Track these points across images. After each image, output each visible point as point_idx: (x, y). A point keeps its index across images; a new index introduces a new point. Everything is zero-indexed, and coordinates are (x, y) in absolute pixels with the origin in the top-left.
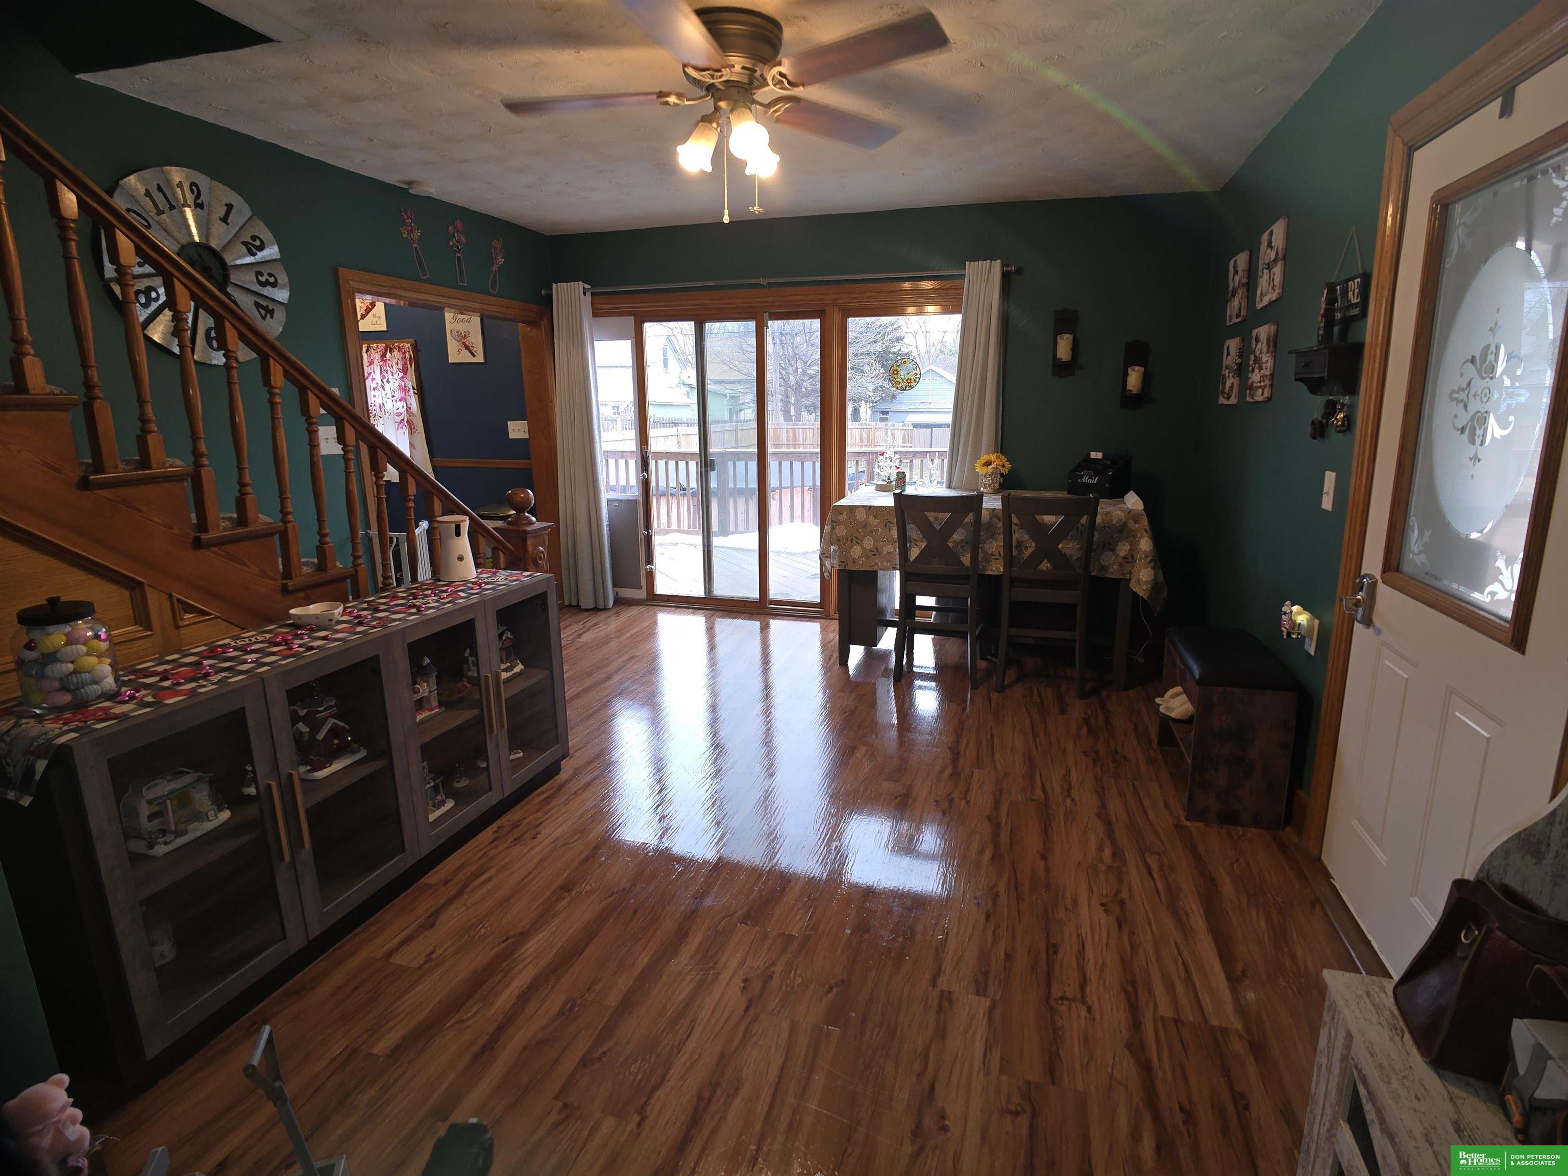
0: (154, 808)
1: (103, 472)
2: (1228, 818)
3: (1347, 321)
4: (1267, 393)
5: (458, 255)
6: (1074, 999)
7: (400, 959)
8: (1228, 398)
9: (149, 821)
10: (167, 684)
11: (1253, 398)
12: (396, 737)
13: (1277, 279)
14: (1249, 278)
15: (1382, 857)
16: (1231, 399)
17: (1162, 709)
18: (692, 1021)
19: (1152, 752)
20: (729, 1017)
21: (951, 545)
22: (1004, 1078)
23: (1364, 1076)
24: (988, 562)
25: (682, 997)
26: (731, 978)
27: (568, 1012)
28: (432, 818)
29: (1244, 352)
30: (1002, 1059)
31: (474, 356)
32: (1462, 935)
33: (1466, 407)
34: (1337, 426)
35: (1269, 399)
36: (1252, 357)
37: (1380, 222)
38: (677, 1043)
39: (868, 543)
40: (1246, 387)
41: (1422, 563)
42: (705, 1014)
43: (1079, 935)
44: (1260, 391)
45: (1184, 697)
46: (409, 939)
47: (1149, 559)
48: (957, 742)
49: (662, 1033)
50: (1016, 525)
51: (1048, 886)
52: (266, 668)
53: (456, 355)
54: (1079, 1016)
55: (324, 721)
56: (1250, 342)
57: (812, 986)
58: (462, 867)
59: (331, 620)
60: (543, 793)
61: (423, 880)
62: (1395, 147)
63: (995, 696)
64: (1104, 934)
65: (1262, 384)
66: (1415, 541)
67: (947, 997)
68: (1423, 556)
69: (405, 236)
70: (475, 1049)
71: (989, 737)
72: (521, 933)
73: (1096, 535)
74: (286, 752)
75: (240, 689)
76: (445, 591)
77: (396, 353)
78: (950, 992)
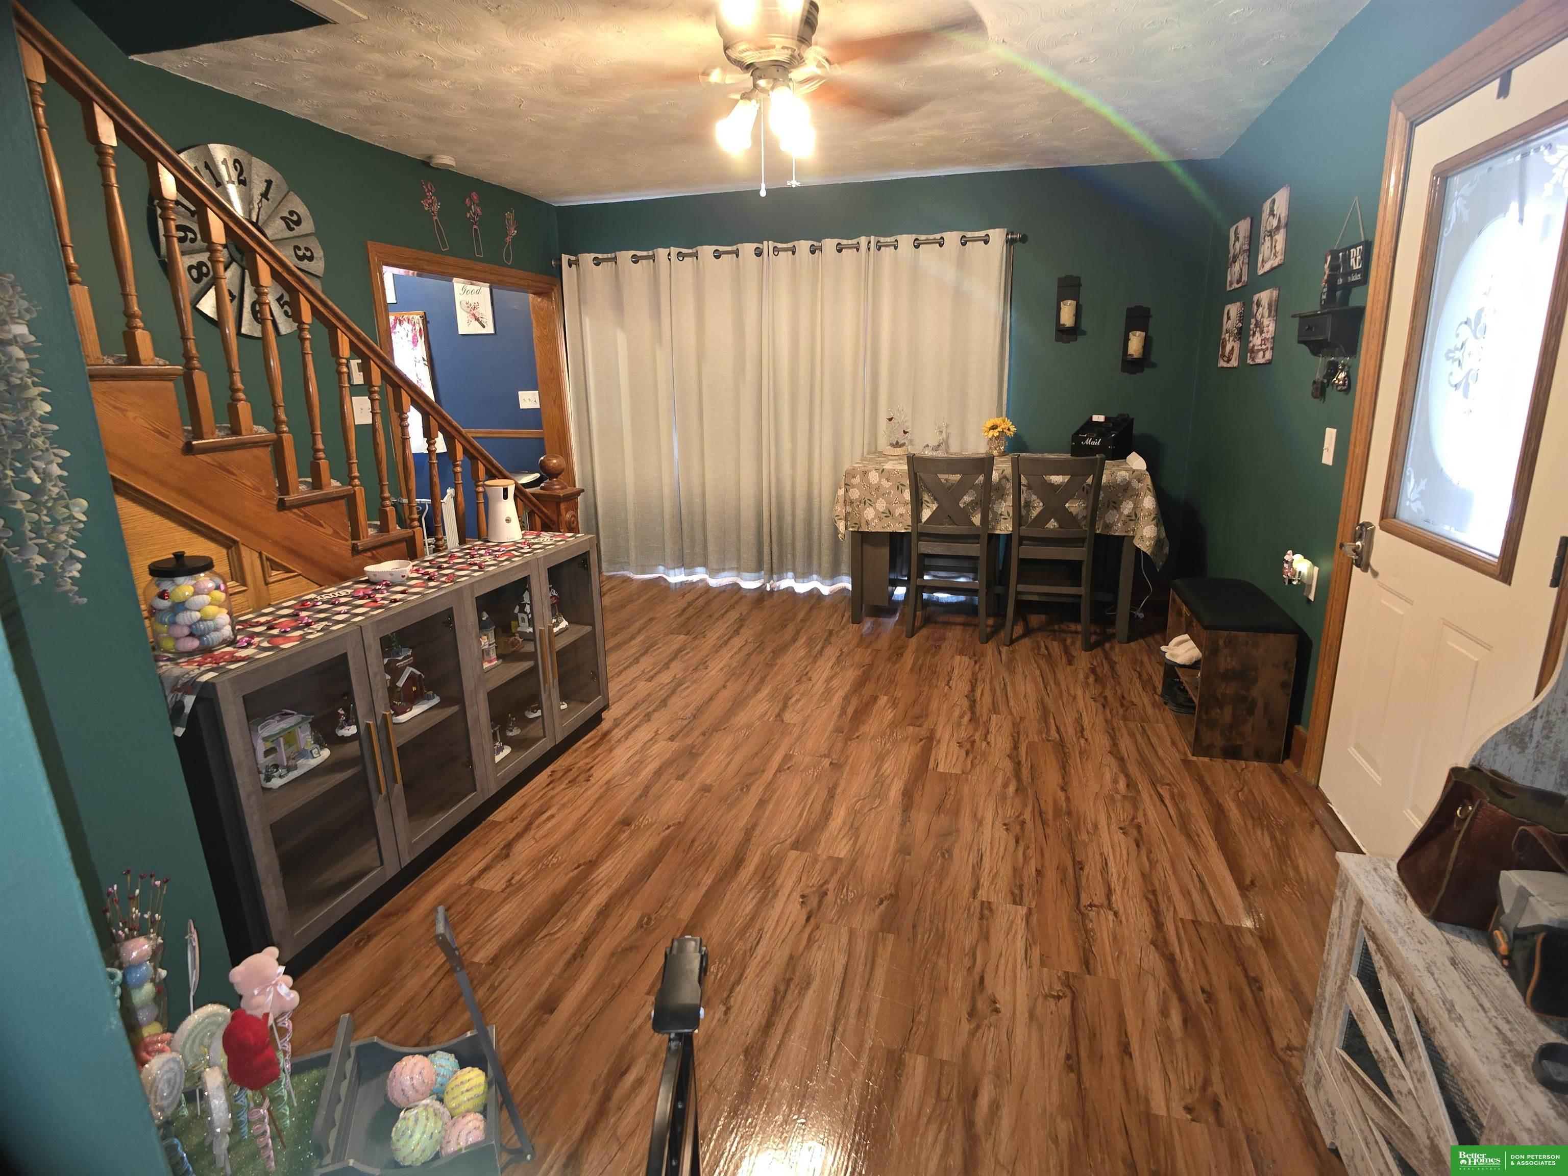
0: (269, 745)
1: (202, 438)
2: (1232, 753)
3: (1348, 287)
4: (1269, 355)
5: (475, 227)
6: (1102, 906)
7: (483, 884)
8: (1229, 361)
9: (265, 757)
10: (275, 632)
11: (1253, 360)
12: (468, 684)
13: (1280, 245)
14: (1250, 245)
15: (1377, 778)
16: (1231, 362)
17: (1168, 656)
18: (760, 930)
19: (1156, 697)
20: (792, 927)
21: (962, 505)
22: (1045, 970)
23: (1373, 933)
24: (997, 521)
25: (748, 910)
26: (789, 895)
27: (645, 925)
28: (498, 758)
29: (1246, 316)
30: (1042, 955)
31: (484, 327)
32: (1458, 812)
33: (1460, 364)
34: (1338, 385)
35: (1269, 362)
36: (1253, 321)
37: (1383, 193)
38: (748, 948)
39: (881, 505)
40: (1246, 350)
41: (1418, 509)
42: (770, 924)
43: (1101, 854)
44: (1261, 354)
45: (1191, 644)
46: (487, 868)
47: (1153, 516)
48: (973, 690)
49: (734, 940)
50: (1024, 485)
51: (1069, 814)
52: (360, 618)
53: (466, 326)
54: (1107, 918)
55: (403, 669)
56: (1252, 307)
57: (864, 900)
58: (524, 806)
59: (403, 577)
60: (588, 741)
61: (491, 818)
62: (1398, 121)
63: (1004, 650)
64: (1124, 852)
65: (1264, 347)
66: (1411, 489)
67: (987, 907)
68: (1419, 503)
69: (426, 209)
70: (567, 956)
71: (1002, 685)
72: (590, 861)
73: (1102, 494)
74: (381, 695)
75: (342, 637)
76: (498, 551)
77: (406, 323)
78: (989, 903)
